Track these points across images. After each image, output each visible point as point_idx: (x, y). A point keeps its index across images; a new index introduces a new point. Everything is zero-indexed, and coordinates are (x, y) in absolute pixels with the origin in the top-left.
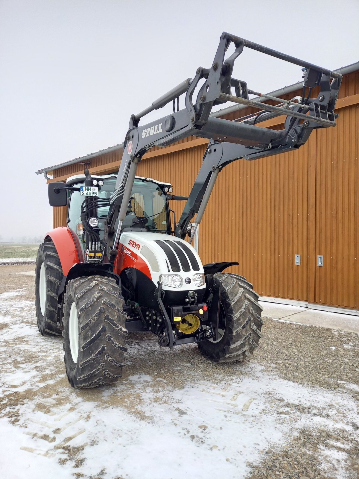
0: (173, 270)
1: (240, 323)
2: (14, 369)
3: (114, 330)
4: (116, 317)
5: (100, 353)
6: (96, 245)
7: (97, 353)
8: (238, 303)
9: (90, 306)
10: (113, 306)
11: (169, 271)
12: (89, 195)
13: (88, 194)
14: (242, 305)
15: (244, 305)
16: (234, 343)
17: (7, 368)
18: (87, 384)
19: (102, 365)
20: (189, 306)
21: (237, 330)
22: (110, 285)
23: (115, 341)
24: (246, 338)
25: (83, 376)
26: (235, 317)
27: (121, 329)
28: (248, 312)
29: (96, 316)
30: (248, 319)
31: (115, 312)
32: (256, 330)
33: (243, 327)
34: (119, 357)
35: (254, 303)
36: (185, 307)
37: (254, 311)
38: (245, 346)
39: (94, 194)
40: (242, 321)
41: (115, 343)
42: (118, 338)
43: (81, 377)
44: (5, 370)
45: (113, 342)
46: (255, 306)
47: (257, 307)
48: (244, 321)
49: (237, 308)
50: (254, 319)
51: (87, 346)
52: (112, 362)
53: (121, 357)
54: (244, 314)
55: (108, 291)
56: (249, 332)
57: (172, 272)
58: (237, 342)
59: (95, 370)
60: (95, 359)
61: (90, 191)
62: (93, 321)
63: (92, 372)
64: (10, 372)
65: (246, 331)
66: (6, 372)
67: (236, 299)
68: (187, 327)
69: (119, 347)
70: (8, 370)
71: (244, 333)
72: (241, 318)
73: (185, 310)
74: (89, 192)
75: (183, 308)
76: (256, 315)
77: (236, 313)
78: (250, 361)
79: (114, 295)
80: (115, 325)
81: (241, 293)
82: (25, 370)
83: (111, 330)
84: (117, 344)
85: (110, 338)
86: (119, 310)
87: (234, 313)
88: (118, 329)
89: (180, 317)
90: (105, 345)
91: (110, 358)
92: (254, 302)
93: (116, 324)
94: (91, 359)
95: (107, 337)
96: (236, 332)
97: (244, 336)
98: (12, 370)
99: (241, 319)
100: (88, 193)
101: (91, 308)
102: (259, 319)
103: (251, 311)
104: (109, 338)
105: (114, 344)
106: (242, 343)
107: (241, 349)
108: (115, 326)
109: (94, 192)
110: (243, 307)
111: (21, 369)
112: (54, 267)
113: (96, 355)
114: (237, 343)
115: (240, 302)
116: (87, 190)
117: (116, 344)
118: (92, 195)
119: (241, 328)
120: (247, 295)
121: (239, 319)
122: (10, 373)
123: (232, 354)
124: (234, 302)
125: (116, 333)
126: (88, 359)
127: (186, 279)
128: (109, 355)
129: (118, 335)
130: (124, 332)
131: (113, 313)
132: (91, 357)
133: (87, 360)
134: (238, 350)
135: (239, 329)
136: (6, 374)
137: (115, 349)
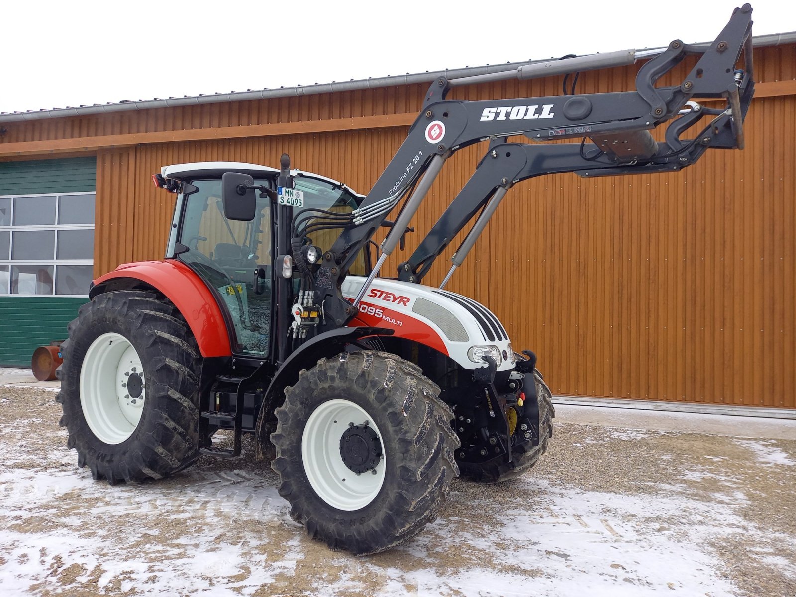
4: (445, 418)
5: (440, 481)
6: (306, 297)
7: (436, 481)
11: (485, 340)
12: (290, 205)
13: (289, 203)
18: (401, 541)
25: (408, 526)
27: (456, 438)
29: (428, 417)
31: (442, 411)
39: (298, 204)
43: (406, 529)
51: (426, 470)
55: (420, 375)
57: (489, 342)
59: (427, 512)
60: (433, 492)
61: (291, 197)
62: (428, 427)
63: (423, 516)
79: (428, 381)
80: (451, 431)
85: (450, 454)
88: (453, 437)
94: (429, 493)
95: (446, 452)
100: (290, 200)
108: (451, 433)
109: (298, 199)
112: (172, 340)
116: (287, 194)
118: (295, 204)
125: (450, 444)
126: (425, 494)
132: (429, 490)
133: (424, 496)
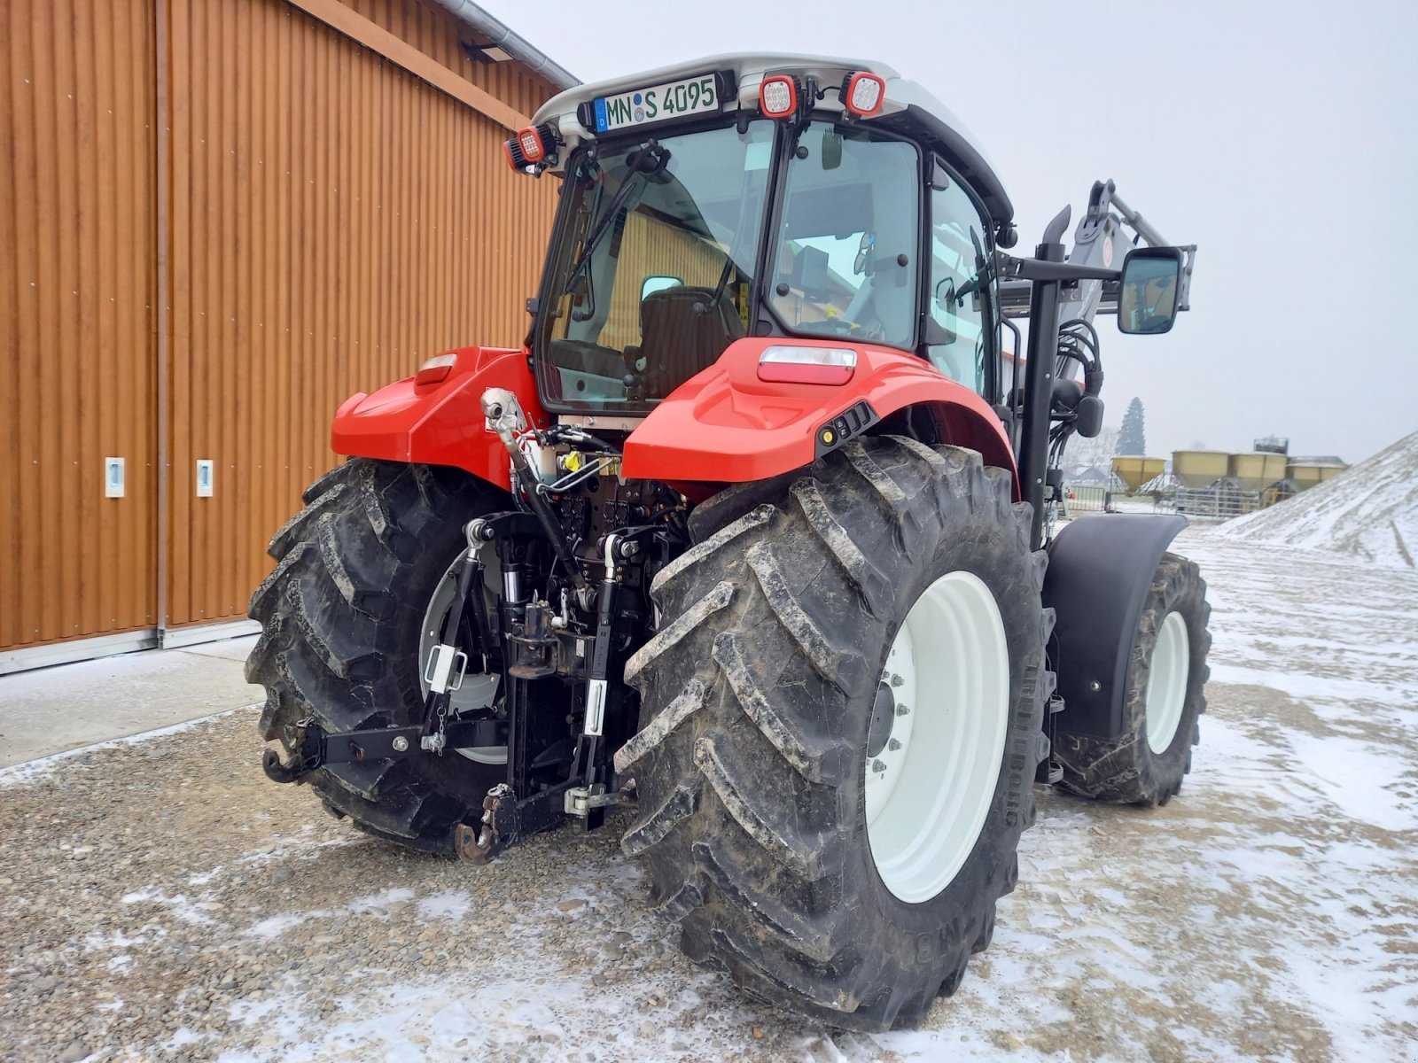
2: (1255, 889)
17: (1274, 900)
44: (1283, 899)
64: (1273, 887)
66: (1284, 891)
70: (1274, 893)
82: (1227, 871)
98: (1264, 889)
111: (1233, 880)
122: (1276, 884)
136: (1290, 886)
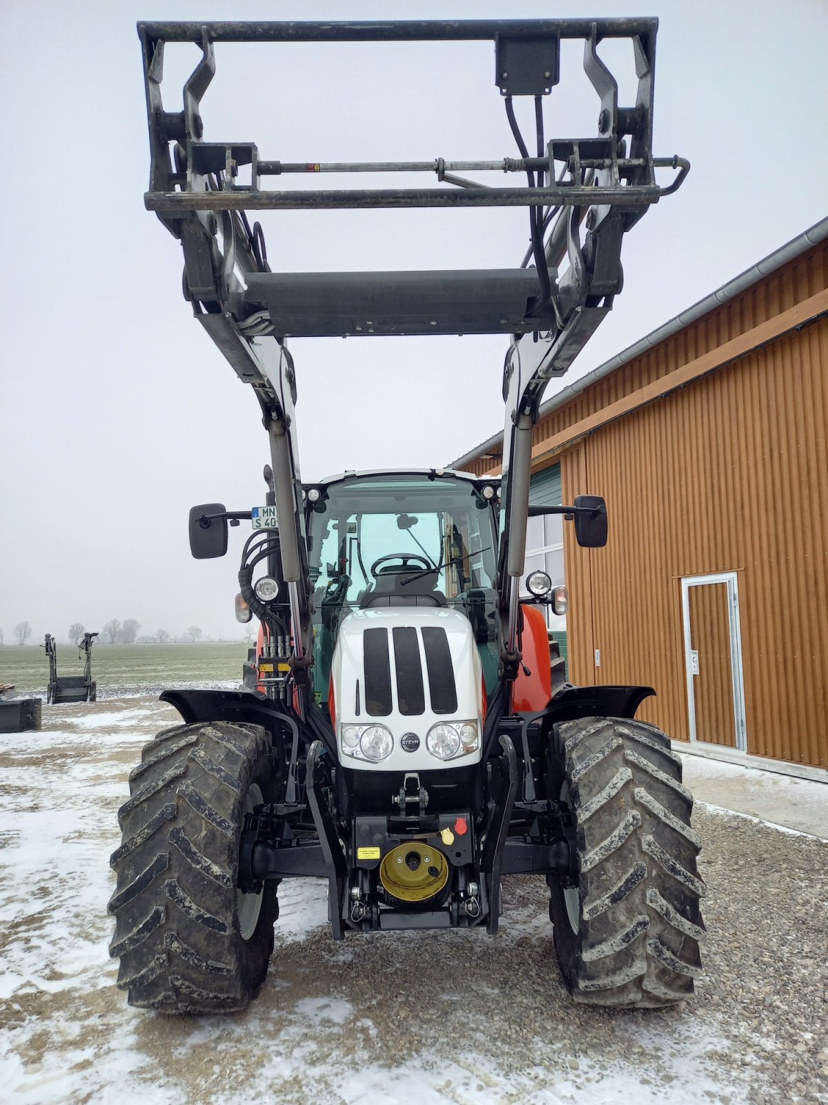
0: (370, 711)
1: (608, 883)
3: (191, 868)
4: (204, 833)
5: (147, 927)
6: (279, 644)
7: (141, 926)
8: (605, 817)
9: (144, 801)
10: (199, 803)
11: (358, 713)
13: (268, 525)
14: (618, 825)
15: (622, 825)
16: (592, 946)
19: (158, 959)
20: (403, 817)
21: (595, 904)
22: (226, 747)
23: (188, 899)
24: (627, 935)
25: (124, 980)
26: (586, 862)
27: (207, 869)
28: (636, 849)
29: (148, 827)
30: (631, 871)
31: (203, 821)
32: (667, 914)
33: (615, 899)
34: (208, 945)
35: (664, 819)
36: (393, 818)
37: (657, 848)
38: (633, 960)
40: (615, 878)
41: (187, 904)
42: (202, 891)
45: (182, 901)
46: (668, 829)
47: (675, 835)
48: (619, 879)
49: (597, 832)
50: (659, 876)
51: (118, 903)
52: (185, 955)
53: (215, 944)
54: (619, 855)
55: (205, 764)
56: (640, 918)
57: (365, 717)
58: (600, 943)
59: (144, 970)
60: (137, 941)
61: (272, 516)
62: (139, 841)
63: (140, 974)
65: (630, 912)
67: (596, 802)
68: (426, 879)
69: (199, 917)
71: (622, 918)
72: (609, 865)
73: (394, 828)
74: (270, 518)
75: (389, 821)
76: (667, 861)
77: (593, 847)
78: (700, 1012)
79: (215, 774)
80: (192, 855)
81: (620, 785)
83: (182, 869)
84: (194, 907)
85: (175, 891)
86: (211, 815)
87: (588, 847)
88: (198, 867)
89: (378, 849)
90: (162, 908)
91: (175, 945)
92: (661, 815)
93: (195, 853)
94: (129, 939)
95: (167, 886)
96: (591, 912)
97: (623, 926)
99: (611, 872)
100: (269, 521)
101: (148, 806)
102: (678, 877)
103: (645, 847)
104: (172, 890)
105: (184, 907)
106: (617, 949)
107: (620, 969)
108: (192, 858)
110: (616, 833)
113: (140, 931)
114: (598, 948)
115: (610, 814)
116: (266, 515)
117: (190, 908)
119: (607, 901)
120: (641, 793)
121: (600, 867)
123: (595, 982)
124: (588, 815)
125: (196, 877)
126: (125, 939)
127: (405, 738)
128: (172, 936)
129: (202, 885)
130: (217, 877)
131: (197, 823)
132: (130, 935)
133: (122, 941)
134: (614, 972)
135: (598, 902)
137: (191, 921)
